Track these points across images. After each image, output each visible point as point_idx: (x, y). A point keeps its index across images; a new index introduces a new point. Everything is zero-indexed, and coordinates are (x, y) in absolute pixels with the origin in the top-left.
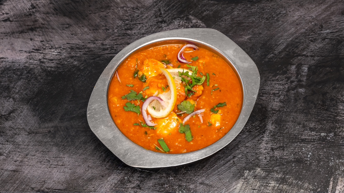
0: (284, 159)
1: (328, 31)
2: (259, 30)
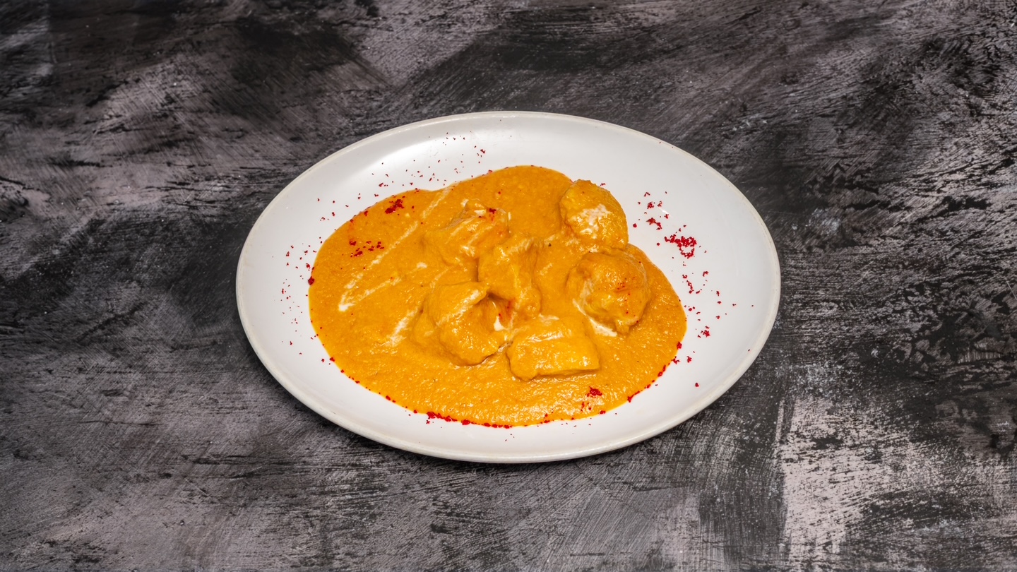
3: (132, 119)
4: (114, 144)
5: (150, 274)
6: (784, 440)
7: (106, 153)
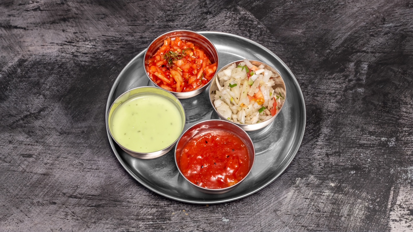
0: (340, 166)
1: (391, 24)
2: (314, 22)
3: (45, 4)
4: (34, 17)
5: (50, 91)
6: (392, 209)
7: (29, 22)
